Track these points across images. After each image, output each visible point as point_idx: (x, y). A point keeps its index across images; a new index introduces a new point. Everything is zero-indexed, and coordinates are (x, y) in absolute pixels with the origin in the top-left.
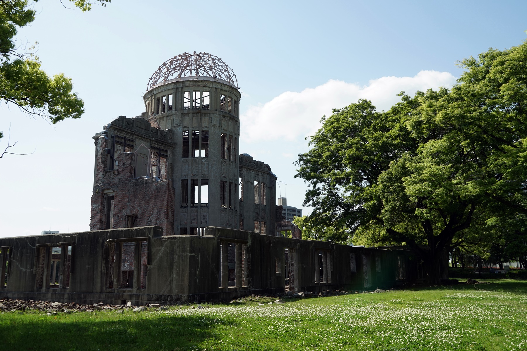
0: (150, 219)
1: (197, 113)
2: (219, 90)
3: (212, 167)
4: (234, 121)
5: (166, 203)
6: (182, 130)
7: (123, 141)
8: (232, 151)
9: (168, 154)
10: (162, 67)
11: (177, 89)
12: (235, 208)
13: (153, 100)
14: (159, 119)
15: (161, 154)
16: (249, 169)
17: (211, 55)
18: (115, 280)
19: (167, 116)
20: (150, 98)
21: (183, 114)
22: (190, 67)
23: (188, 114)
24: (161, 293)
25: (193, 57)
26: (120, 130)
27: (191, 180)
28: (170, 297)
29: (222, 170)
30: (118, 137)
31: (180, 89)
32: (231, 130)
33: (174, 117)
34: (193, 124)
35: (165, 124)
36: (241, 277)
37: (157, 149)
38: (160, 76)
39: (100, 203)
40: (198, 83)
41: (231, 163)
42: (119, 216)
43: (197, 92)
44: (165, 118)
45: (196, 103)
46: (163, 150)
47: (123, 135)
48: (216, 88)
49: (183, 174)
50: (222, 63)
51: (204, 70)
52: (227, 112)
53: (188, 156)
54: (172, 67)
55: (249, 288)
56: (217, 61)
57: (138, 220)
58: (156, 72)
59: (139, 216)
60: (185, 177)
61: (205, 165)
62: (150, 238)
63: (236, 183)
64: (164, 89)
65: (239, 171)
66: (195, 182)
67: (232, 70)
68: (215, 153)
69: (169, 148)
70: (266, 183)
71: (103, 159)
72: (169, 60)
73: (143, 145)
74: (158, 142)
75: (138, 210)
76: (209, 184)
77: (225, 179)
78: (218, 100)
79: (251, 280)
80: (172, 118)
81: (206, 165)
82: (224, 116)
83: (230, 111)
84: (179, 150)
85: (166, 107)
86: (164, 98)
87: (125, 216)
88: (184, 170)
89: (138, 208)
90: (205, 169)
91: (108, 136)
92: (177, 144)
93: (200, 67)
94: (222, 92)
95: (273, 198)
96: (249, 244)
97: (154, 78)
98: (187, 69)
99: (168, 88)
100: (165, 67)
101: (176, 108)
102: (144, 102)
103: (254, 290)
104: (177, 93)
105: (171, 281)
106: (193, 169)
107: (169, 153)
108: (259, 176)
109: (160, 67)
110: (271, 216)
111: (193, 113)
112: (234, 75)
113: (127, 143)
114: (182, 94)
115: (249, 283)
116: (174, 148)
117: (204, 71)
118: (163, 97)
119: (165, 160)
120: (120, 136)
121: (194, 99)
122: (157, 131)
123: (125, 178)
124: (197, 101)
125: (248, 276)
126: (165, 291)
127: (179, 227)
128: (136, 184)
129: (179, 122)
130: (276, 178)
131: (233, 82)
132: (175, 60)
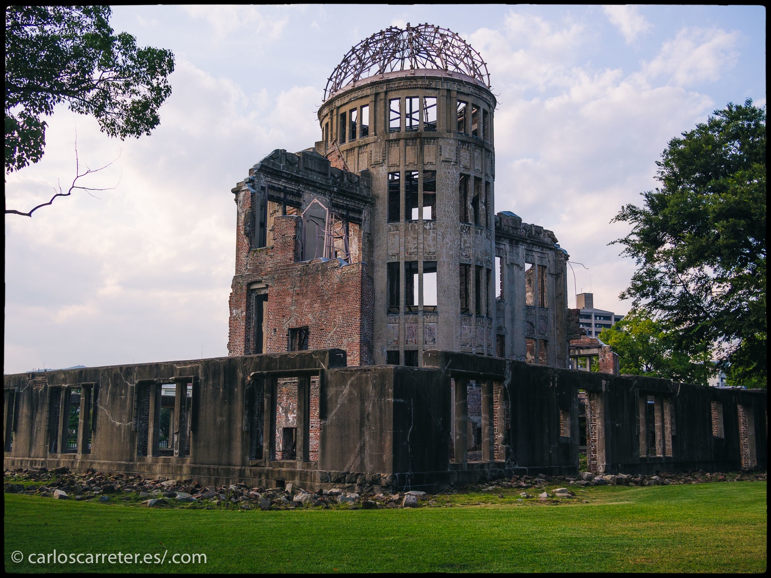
0: (330, 334)
1: (413, 139)
2: (455, 93)
3: (443, 238)
4: (484, 149)
5: (357, 306)
6: (387, 171)
7: (282, 195)
8: (482, 207)
9: (363, 217)
10: (350, 56)
11: (377, 94)
12: (487, 314)
13: (335, 118)
14: (345, 152)
15: (349, 216)
16: (515, 241)
17: (438, 28)
18: (265, 445)
19: (360, 147)
20: (329, 114)
21: (389, 141)
22: (401, 53)
23: (397, 140)
24: (345, 470)
25: (405, 34)
26: (277, 174)
27: (405, 262)
28: (359, 477)
29: (462, 244)
30: (272, 188)
31: (382, 96)
32: (478, 167)
33: (371, 148)
34: (407, 159)
35: (356, 162)
36: (491, 443)
37: (342, 207)
38: (346, 73)
39: (243, 307)
40: (415, 83)
41: (480, 231)
42: (277, 330)
43: (413, 99)
44: (356, 150)
45: (411, 119)
46: (353, 210)
47: (282, 183)
48: (449, 91)
49: (390, 253)
50: (459, 42)
51: (426, 56)
52: (470, 134)
53: (398, 219)
54: (367, 55)
55: (509, 464)
56: (449, 39)
57: (310, 337)
58: (339, 67)
59: (311, 330)
60: (393, 257)
61: (429, 234)
62: (323, 371)
63: (489, 268)
64: (353, 96)
65: (494, 245)
66: (413, 267)
67: (478, 54)
68: (448, 212)
69: (364, 206)
70: (548, 267)
71: (248, 228)
72: (362, 42)
73: (316, 201)
74: (344, 195)
75: (309, 319)
76: (438, 269)
77: (468, 260)
78: (453, 112)
79: (511, 451)
80: (368, 149)
81: (432, 234)
82: (464, 142)
83: (475, 133)
84: (383, 207)
85: (358, 129)
86: (355, 114)
87: (287, 329)
88: (392, 244)
89: (310, 316)
90: (431, 243)
91: (256, 186)
92: (378, 197)
93: (419, 51)
94: (462, 98)
95: (560, 294)
96: (507, 382)
97: (336, 78)
98: (395, 58)
99: (359, 94)
100: (354, 56)
101: (375, 131)
102: (318, 122)
103: (518, 469)
104: (378, 103)
105: (362, 449)
106: (409, 242)
107: (365, 215)
108: (534, 254)
109: (345, 56)
110: (557, 329)
111: (406, 139)
112: (483, 63)
113: (290, 200)
114: (386, 104)
115: (508, 454)
116: (373, 205)
117: (427, 59)
118: (351, 111)
119: (357, 227)
120: (276, 186)
121: (408, 112)
122: (343, 173)
123: (286, 262)
124: (414, 116)
125: (505, 441)
126: (351, 466)
127: (385, 351)
128: (305, 272)
129: (381, 156)
130: (567, 257)
131: (481, 76)
132: (374, 42)
